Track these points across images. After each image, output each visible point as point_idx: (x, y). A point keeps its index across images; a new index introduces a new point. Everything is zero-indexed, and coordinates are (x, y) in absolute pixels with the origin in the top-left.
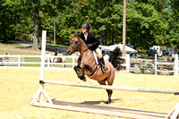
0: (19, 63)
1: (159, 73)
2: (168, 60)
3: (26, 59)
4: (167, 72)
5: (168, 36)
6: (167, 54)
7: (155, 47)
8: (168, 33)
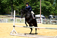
0: (7, 21)
1: (52, 24)
2: (55, 20)
3: (9, 20)
4: (55, 23)
5: (55, 12)
6: (55, 18)
7: (51, 15)
8: (55, 11)
